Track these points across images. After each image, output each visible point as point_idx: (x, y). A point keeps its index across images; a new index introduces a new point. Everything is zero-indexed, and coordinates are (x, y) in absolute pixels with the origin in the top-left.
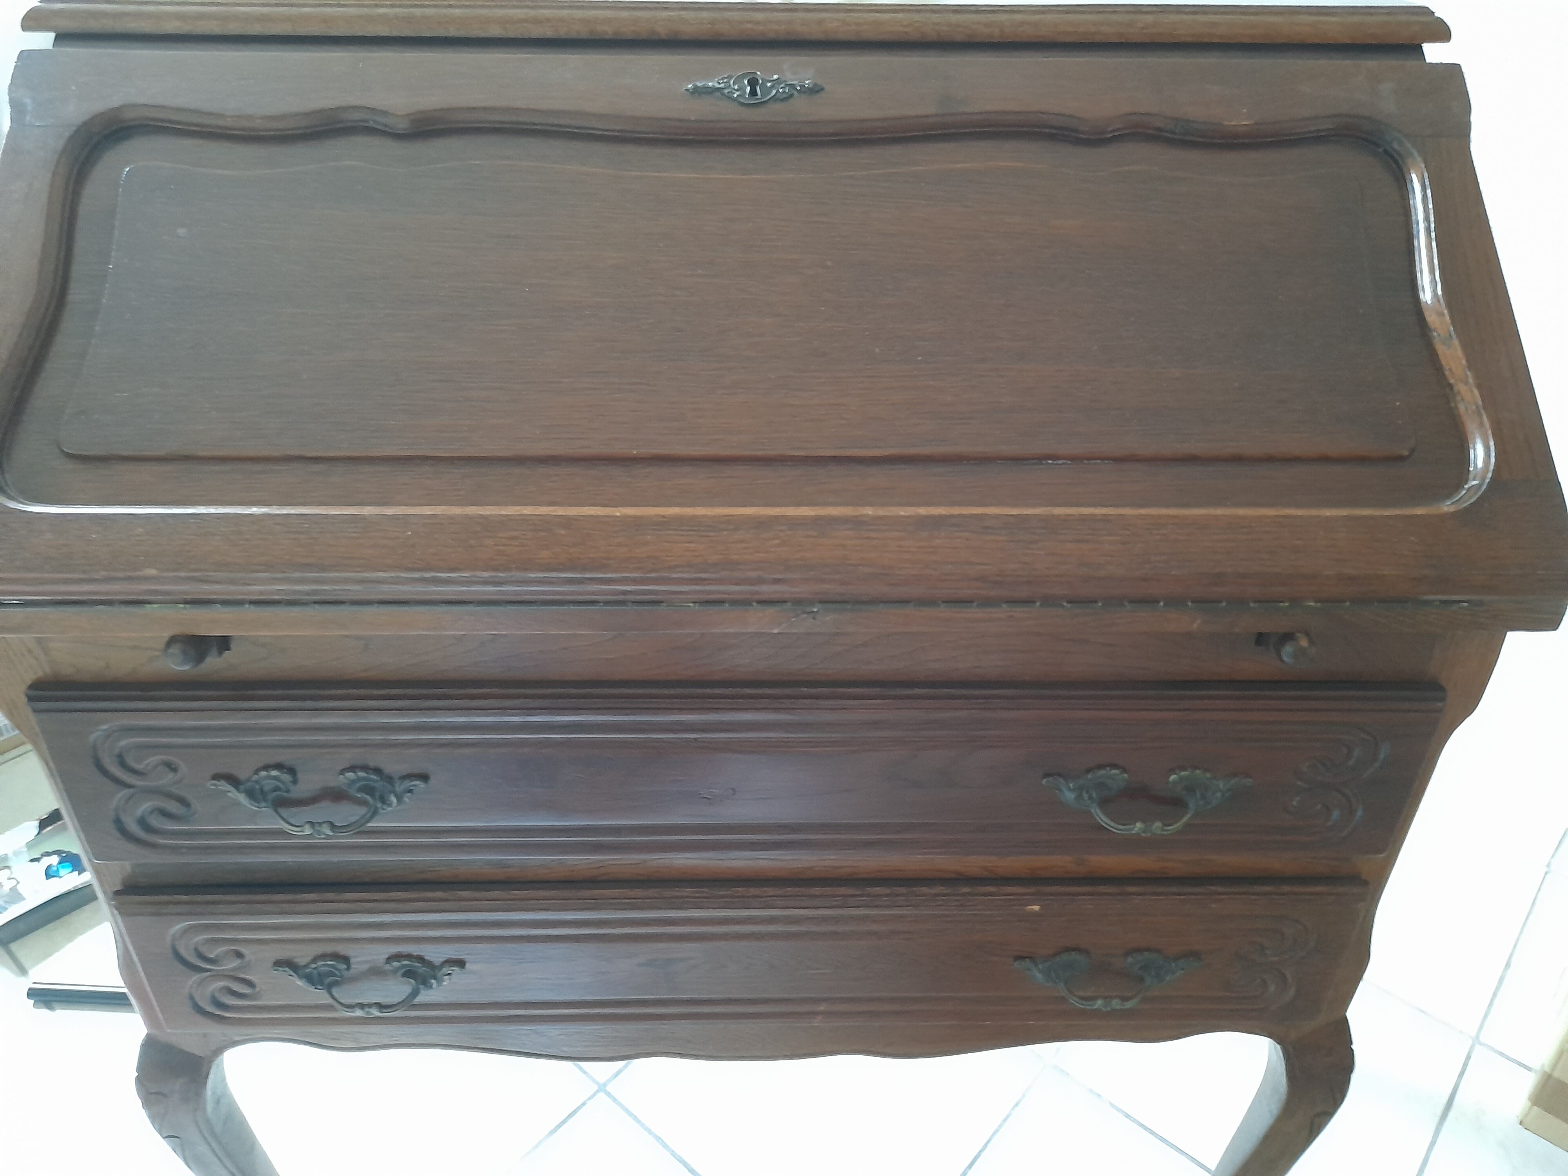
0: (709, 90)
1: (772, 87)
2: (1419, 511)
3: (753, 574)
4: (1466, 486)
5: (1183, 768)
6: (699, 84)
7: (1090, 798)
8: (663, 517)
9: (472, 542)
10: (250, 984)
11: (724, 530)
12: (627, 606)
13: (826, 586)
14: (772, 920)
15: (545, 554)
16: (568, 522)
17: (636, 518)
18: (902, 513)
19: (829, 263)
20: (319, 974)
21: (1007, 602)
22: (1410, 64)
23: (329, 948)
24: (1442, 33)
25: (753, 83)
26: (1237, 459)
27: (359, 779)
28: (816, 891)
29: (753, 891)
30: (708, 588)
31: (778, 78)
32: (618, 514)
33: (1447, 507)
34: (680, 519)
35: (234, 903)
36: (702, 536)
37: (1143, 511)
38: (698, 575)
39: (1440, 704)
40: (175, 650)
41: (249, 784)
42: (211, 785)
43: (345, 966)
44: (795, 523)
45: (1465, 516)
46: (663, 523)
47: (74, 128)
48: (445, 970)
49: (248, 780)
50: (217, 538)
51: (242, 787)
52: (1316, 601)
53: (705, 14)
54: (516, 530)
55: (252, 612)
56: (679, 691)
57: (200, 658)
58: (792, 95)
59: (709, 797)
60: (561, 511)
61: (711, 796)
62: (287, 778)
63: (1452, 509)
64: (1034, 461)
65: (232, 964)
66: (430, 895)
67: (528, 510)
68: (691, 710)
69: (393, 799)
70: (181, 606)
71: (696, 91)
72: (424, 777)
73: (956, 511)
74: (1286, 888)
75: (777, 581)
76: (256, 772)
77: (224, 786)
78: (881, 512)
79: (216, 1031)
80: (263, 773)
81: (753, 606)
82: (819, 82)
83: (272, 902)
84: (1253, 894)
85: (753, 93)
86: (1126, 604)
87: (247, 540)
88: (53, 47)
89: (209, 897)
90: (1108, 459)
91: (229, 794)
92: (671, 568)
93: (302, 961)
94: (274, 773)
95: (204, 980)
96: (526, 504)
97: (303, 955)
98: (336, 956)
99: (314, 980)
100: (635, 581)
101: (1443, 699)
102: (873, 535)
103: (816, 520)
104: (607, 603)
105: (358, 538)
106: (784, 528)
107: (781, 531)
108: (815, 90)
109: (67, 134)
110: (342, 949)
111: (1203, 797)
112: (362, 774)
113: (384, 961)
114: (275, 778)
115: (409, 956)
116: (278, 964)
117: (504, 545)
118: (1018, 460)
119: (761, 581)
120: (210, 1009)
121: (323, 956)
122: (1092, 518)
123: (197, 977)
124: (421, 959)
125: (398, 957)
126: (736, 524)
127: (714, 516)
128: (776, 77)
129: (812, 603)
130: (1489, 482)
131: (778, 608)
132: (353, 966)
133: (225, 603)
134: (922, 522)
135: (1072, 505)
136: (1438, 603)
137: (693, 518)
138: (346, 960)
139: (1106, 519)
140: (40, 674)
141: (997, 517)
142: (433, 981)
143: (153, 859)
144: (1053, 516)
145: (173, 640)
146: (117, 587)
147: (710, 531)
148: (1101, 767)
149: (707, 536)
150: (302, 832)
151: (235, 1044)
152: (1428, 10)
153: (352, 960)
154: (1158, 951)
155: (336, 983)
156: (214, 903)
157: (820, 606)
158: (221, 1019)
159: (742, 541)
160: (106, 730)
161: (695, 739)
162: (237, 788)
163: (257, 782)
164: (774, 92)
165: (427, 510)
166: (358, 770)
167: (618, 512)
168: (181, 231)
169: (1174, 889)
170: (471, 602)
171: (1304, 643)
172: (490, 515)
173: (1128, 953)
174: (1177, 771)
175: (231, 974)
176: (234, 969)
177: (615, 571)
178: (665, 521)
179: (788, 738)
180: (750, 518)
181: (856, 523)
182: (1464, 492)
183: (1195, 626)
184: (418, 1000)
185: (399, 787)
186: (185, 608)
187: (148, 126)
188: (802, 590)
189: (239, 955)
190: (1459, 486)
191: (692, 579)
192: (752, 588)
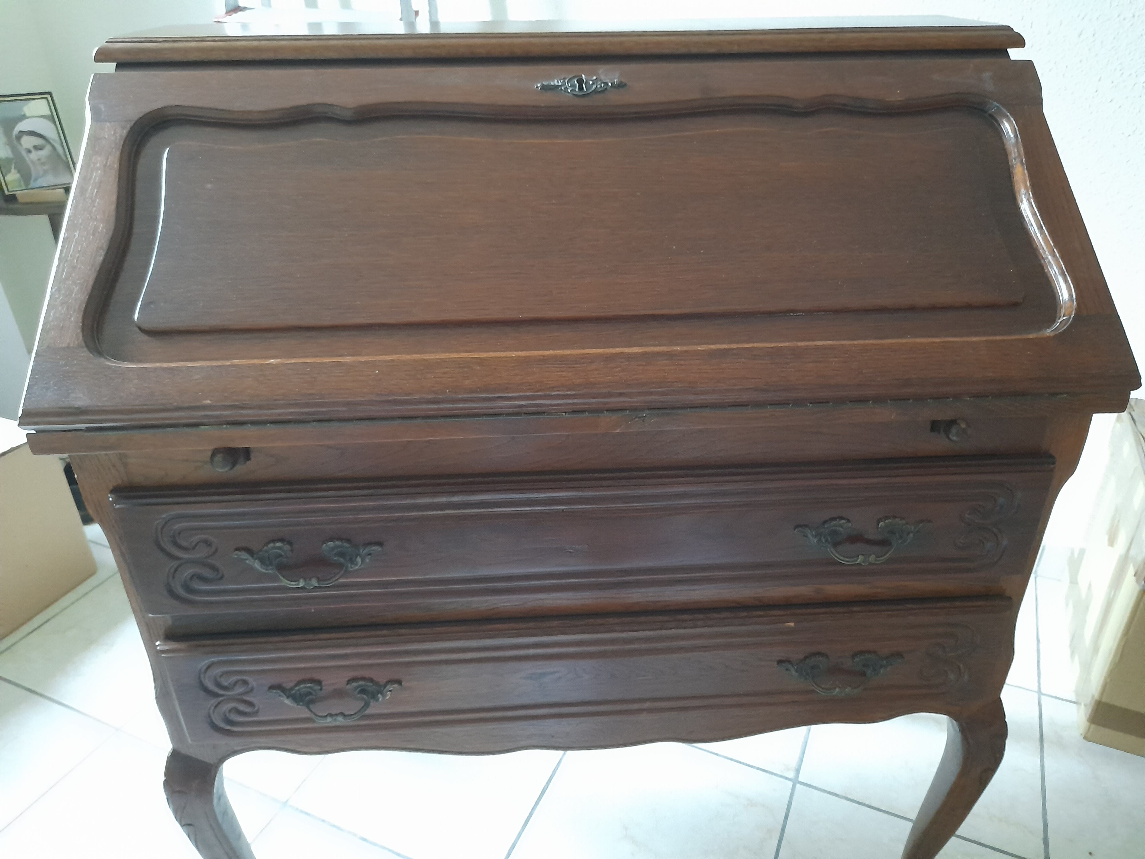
0: (552, 87)
1: (593, 84)
2: (1031, 336)
3: (604, 391)
4: (1060, 321)
5: (887, 518)
6: (545, 83)
7: (827, 540)
8: (544, 356)
9: (418, 376)
10: (251, 704)
11: (583, 363)
12: (522, 416)
13: (653, 398)
14: (613, 641)
15: (467, 382)
16: (481, 362)
17: (526, 357)
18: (699, 348)
19: (639, 194)
20: (300, 695)
21: (770, 404)
22: (1001, 61)
23: (308, 676)
24: (1019, 42)
25: (580, 81)
26: (912, 309)
27: (336, 547)
28: (643, 619)
29: (600, 621)
30: (575, 401)
31: (597, 78)
32: (514, 356)
33: (1049, 332)
34: (555, 357)
35: (245, 644)
36: (570, 367)
37: (855, 342)
38: (569, 393)
39: (1052, 466)
40: (219, 458)
41: (261, 553)
42: (236, 555)
43: (319, 688)
44: (630, 357)
45: (1062, 337)
46: (544, 360)
47: (133, 122)
48: (390, 687)
49: (260, 551)
50: (250, 379)
51: (255, 556)
52: (970, 397)
53: (546, 40)
54: (447, 368)
55: (271, 429)
56: (552, 477)
57: (234, 464)
58: (606, 89)
59: (572, 551)
60: (476, 355)
61: (573, 550)
62: (287, 547)
63: (1052, 334)
64: (780, 314)
65: (239, 689)
66: (379, 633)
67: (454, 355)
68: (560, 489)
69: (359, 560)
70: (225, 426)
71: (543, 87)
72: (380, 544)
73: (734, 346)
74: (958, 604)
75: (621, 395)
76: (266, 544)
77: (244, 555)
78: (685, 348)
79: (223, 742)
80: (271, 545)
81: (604, 413)
82: (623, 80)
83: (271, 642)
84: (936, 608)
85: (581, 88)
86: (848, 403)
87: (269, 380)
88: (115, 71)
89: (226, 641)
90: (829, 311)
91: (247, 561)
92: (552, 388)
93: (288, 685)
94: (278, 544)
95: (219, 703)
96: (452, 352)
97: (289, 682)
98: (312, 681)
99: (298, 698)
100: (528, 398)
101: (1054, 463)
102: (683, 362)
103: (644, 355)
104: (508, 414)
105: (343, 376)
106: (622, 360)
107: (622, 362)
108: (621, 86)
109: (129, 126)
110: (317, 676)
111: (901, 537)
112: (337, 543)
113: (345, 683)
114: (279, 548)
115: (363, 679)
116: (272, 688)
117: (440, 378)
118: (770, 314)
119: (609, 395)
120: (222, 725)
121: (303, 681)
122: (824, 348)
123: (214, 701)
124: (371, 680)
125: (355, 679)
126: (592, 359)
127: (577, 355)
128: (594, 78)
129: (643, 410)
130: (1074, 317)
131: (620, 414)
132: (324, 688)
133: (254, 423)
134: (713, 354)
135: (809, 340)
136: (1048, 395)
137: (563, 356)
138: (319, 682)
139: (832, 348)
140: (119, 482)
141: (761, 349)
142: (379, 695)
143: (191, 611)
144: (798, 347)
145: (215, 452)
146: (183, 414)
147: (575, 364)
148: (833, 519)
149: (574, 367)
150: (298, 585)
151: (235, 753)
152: (1009, 28)
153: (323, 683)
154: (875, 652)
155: (312, 702)
156: (229, 645)
157: (647, 412)
158: (229, 733)
159: (596, 370)
160: (164, 518)
161: (563, 510)
162: (252, 557)
163: (266, 551)
164: (594, 87)
165: (388, 358)
166: (335, 541)
167: (514, 354)
168: (209, 186)
169: (883, 607)
170: (418, 417)
171: (963, 426)
172: (429, 359)
173: (854, 656)
174: (883, 520)
175: (239, 697)
176: (239, 694)
177: (514, 392)
178: (545, 359)
179: (624, 507)
180: (601, 355)
181: (670, 355)
182: (1058, 324)
183: (892, 417)
184: (369, 711)
185: (363, 552)
186: (226, 428)
187: (179, 120)
188: (636, 401)
189: (245, 682)
190: (1053, 320)
191: (565, 395)
192: (604, 400)
